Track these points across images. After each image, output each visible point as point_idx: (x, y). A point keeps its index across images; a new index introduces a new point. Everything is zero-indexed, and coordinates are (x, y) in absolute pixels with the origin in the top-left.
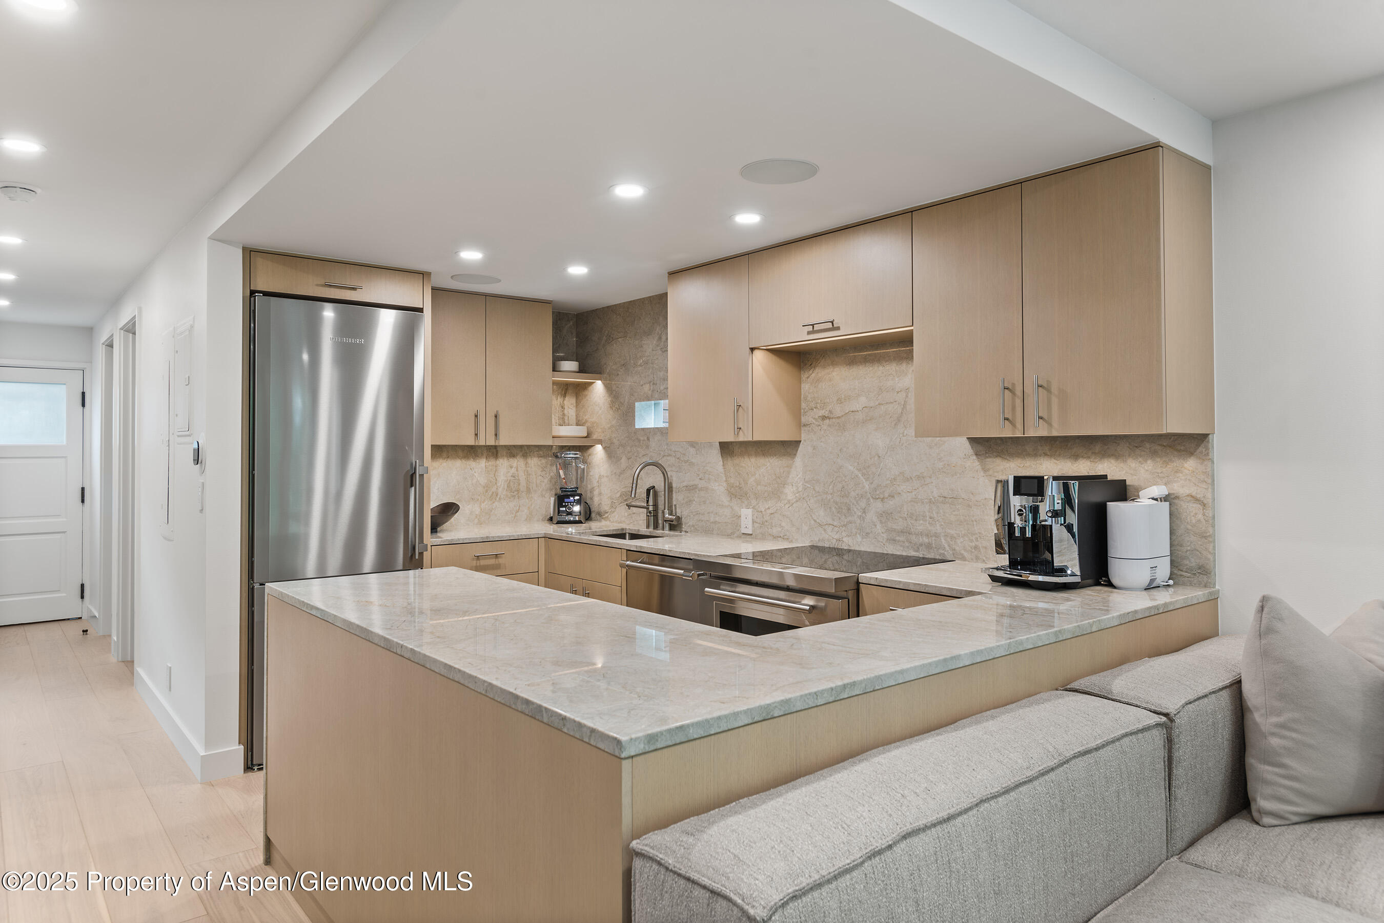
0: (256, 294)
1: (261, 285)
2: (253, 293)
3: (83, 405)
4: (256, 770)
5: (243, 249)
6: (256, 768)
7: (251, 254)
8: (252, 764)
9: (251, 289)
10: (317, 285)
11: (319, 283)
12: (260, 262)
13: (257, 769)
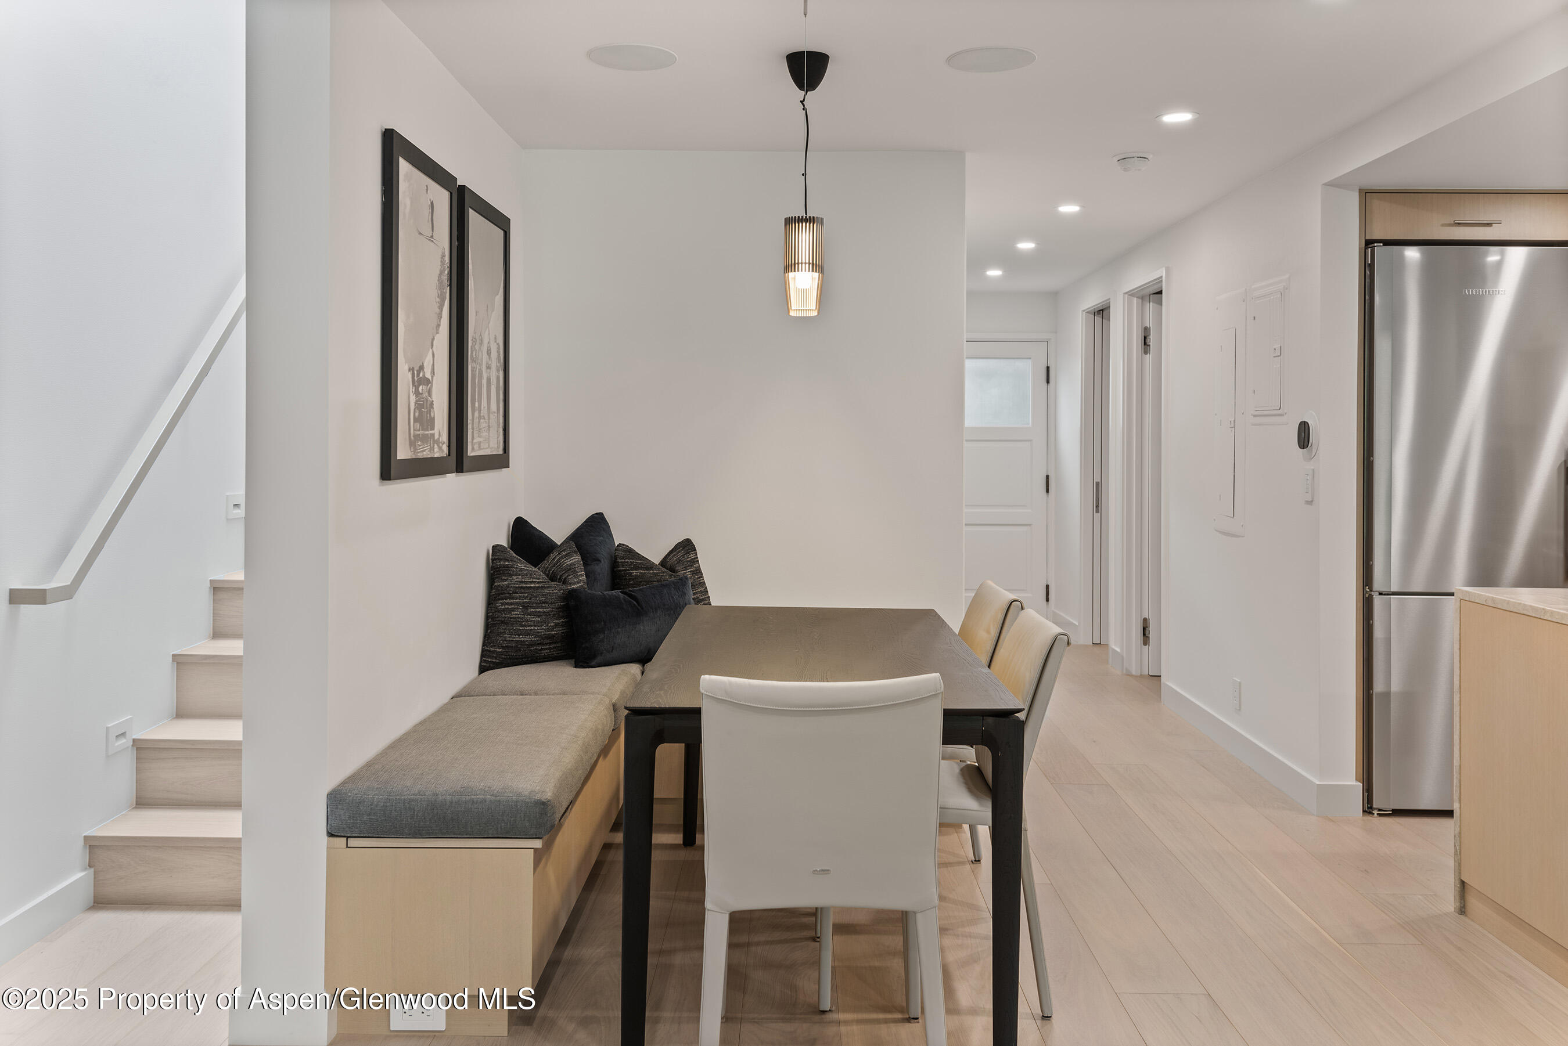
0: (1376, 245)
1: (1378, 232)
2: (1369, 243)
3: (1048, 382)
4: (1376, 815)
5: (1359, 192)
6: (1376, 812)
7: (1367, 195)
8: (1371, 808)
9: (1366, 238)
10: (1444, 225)
11: (1445, 223)
12: (1377, 205)
13: (1378, 814)
